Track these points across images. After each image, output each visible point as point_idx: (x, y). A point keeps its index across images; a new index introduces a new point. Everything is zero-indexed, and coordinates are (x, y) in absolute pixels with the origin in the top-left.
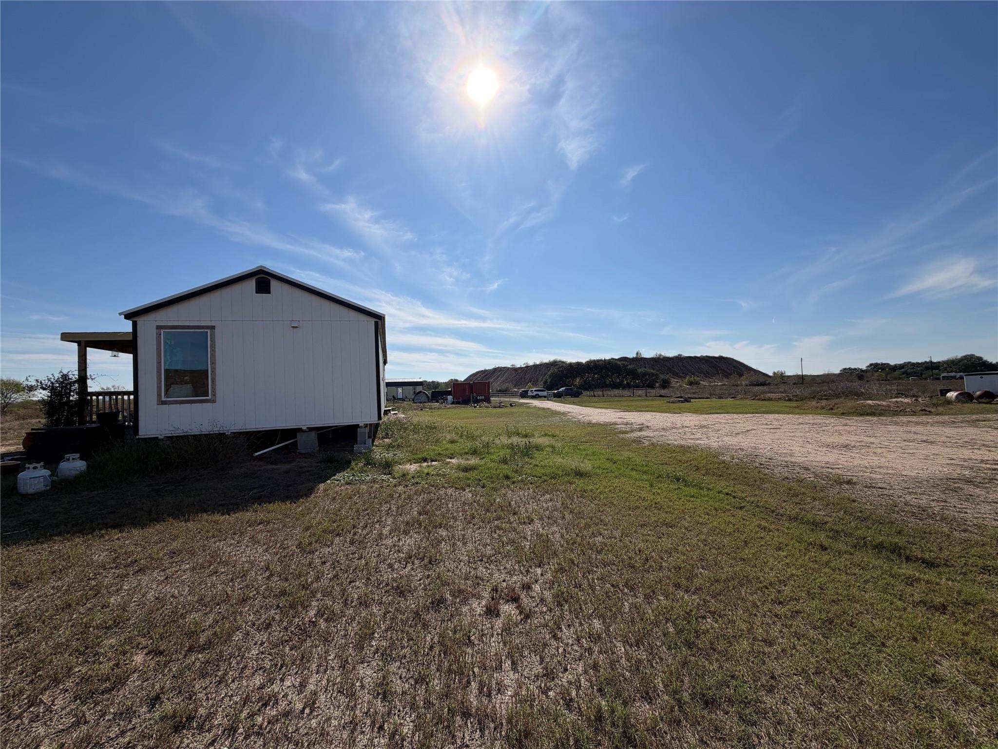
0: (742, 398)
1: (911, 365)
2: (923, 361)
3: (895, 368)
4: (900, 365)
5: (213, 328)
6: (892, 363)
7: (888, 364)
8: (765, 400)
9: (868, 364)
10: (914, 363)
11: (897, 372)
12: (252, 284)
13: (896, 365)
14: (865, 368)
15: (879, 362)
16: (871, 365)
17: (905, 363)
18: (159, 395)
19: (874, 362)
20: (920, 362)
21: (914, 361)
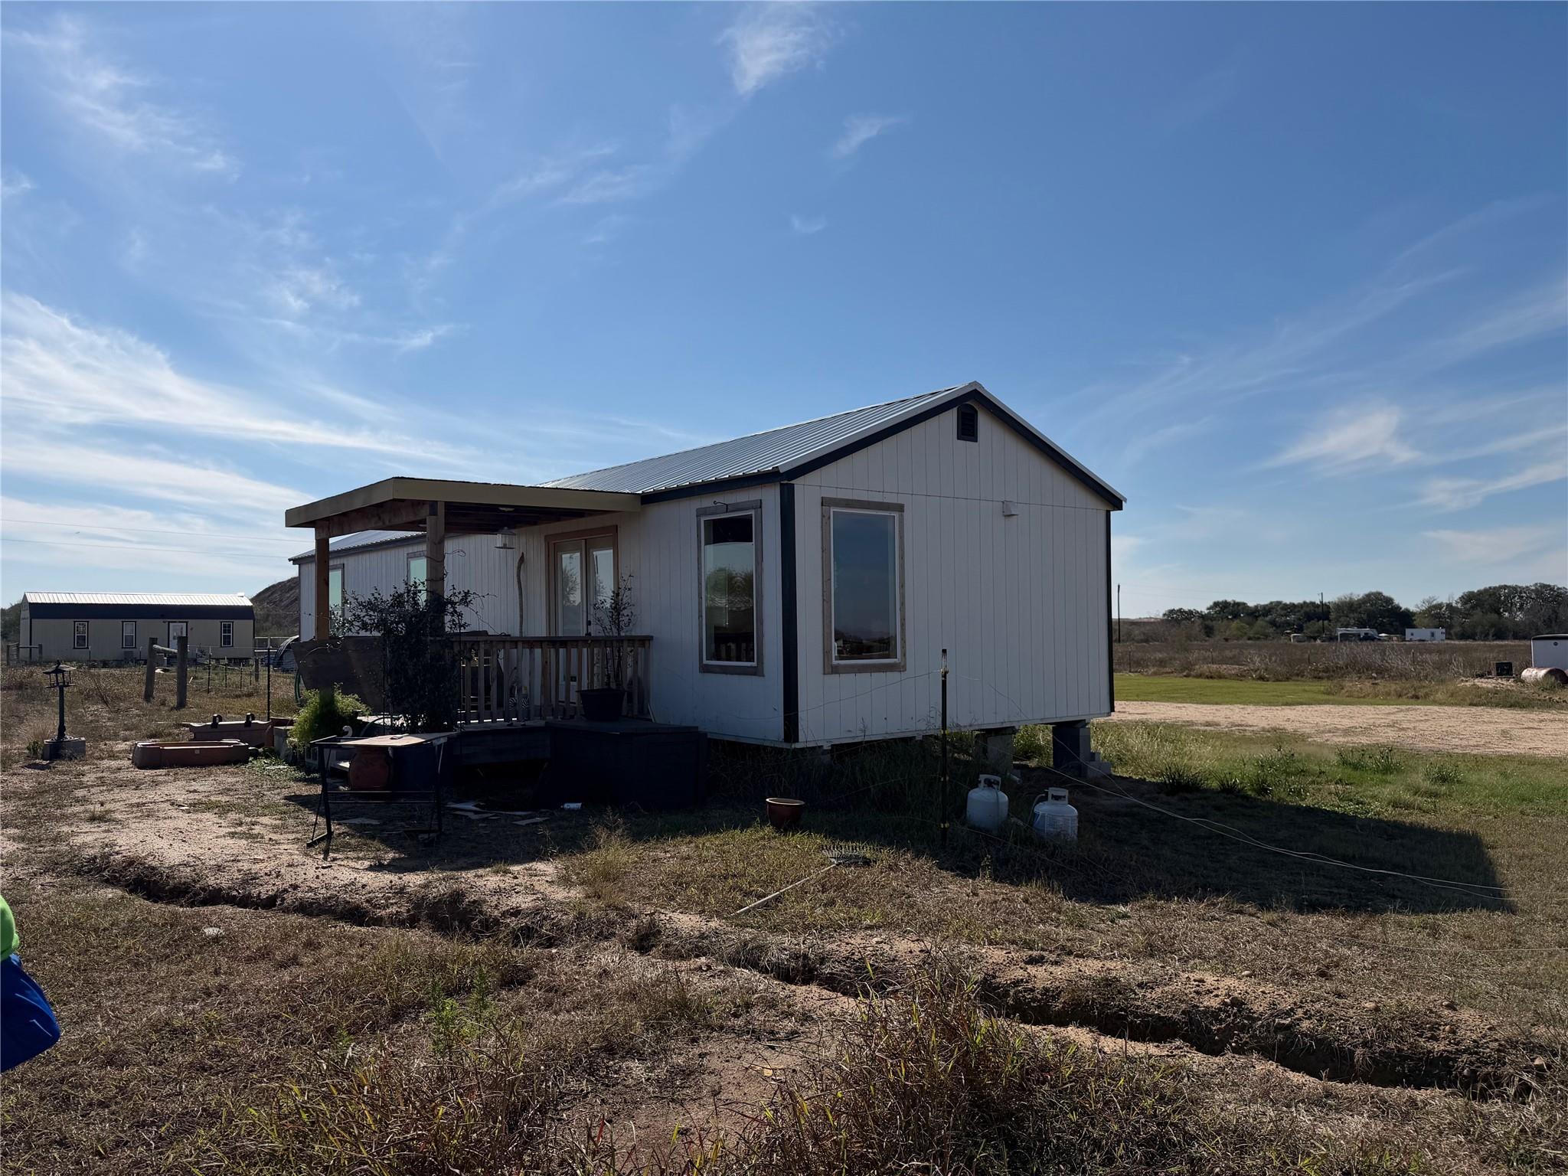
0: (1155, 674)
1: (1282, 609)
2: (1301, 602)
3: (1256, 613)
4: (1264, 607)
5: (900, 508)
6: (1251, 604)
7: (1244, 604)
8: (1211, 677)
9: (1211, 603)
10: (1285, 605)
11: (1260, 622)
12: (950, 420)
13: (1256, 607)
14: (1206, 612)
15: (1229, 600)
16: (1216, 604)
17: (1271, 603)
18: (826, 653)
19: (1221, 599)
20: (1296, 602)
21: (1287, 600)
